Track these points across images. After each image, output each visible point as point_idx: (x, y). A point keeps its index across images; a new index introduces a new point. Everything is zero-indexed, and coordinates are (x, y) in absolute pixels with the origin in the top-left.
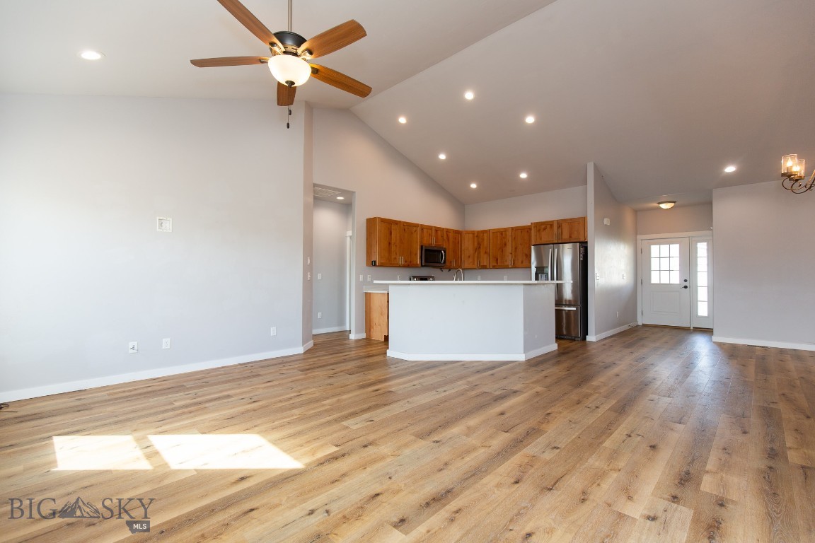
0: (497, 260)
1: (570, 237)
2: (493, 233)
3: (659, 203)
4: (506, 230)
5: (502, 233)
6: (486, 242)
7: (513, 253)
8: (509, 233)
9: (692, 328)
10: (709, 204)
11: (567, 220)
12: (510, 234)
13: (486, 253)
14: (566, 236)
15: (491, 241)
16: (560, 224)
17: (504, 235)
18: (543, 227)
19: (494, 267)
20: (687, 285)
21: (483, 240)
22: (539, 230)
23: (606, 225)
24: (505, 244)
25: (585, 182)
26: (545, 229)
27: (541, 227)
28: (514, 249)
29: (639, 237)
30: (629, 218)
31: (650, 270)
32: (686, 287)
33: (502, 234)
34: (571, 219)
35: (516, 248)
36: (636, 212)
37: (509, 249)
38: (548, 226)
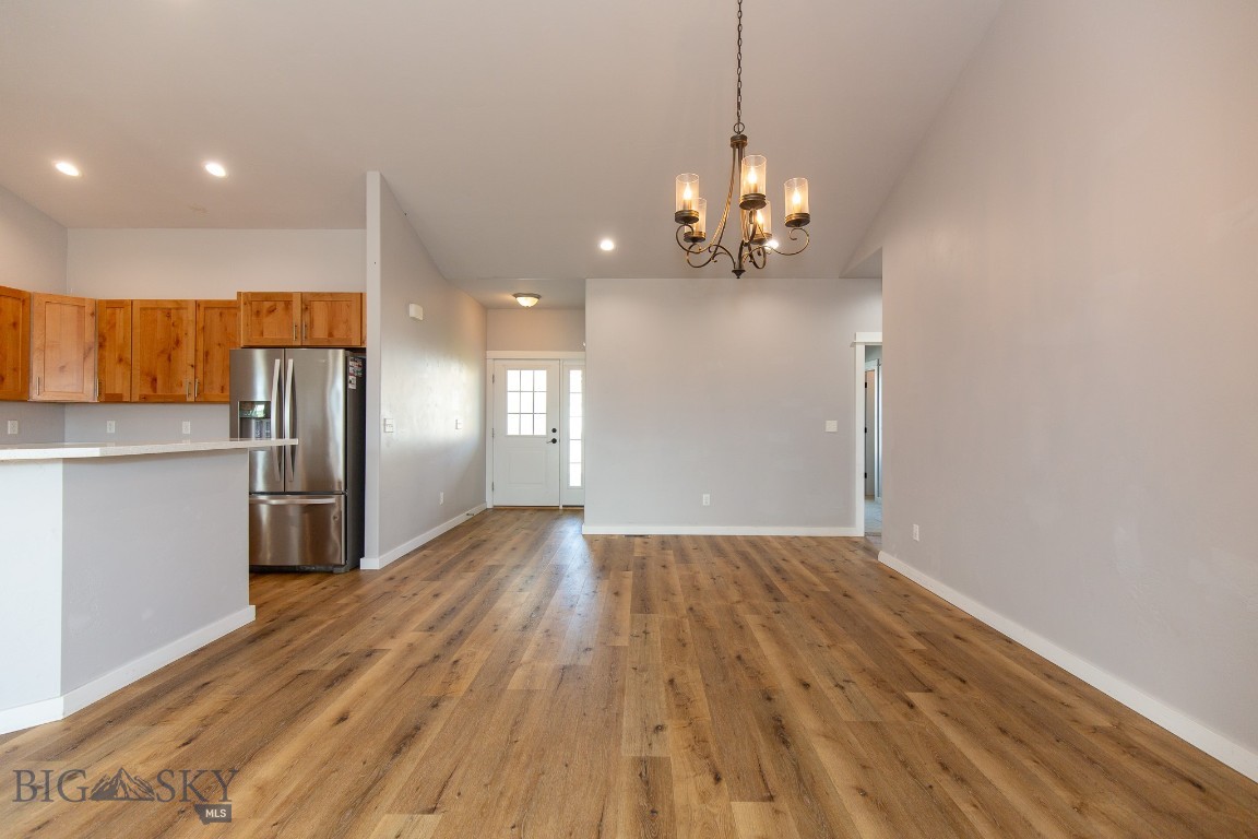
0: (155, 380)
1: (331, 335)
2: (143, 309)
3: (516, 296)
4: (179, 305)
5: (169, 312)
6: (120, 333)
7: (200, 366)
8: (189, 315)
9: (561, 507)
10: (579, 308)
11: (323, 294)
12: (192, 318)
13: (120, 360)
14: (320, 332)
15: (137, 331)
16: (308, 301)
17: (174, 318)
18: (267, 305)
19: (145, 400)
20: (555, 437)
21: (113, 326)
22: (258, 313)
23: (414, 318)
24: (178, 342)
25: (361, 221)
26: (271, 311)
27: (264, 305)
28: (201, 355)
29: (491, 354)
30: (470, 317)
31: (505, 413)
32: (554, 441)
33: (169, 316)
34: (331, 294)
35: (207, 354)
36: (487, 310)
37: (187, 354)
38: (280, 306)
